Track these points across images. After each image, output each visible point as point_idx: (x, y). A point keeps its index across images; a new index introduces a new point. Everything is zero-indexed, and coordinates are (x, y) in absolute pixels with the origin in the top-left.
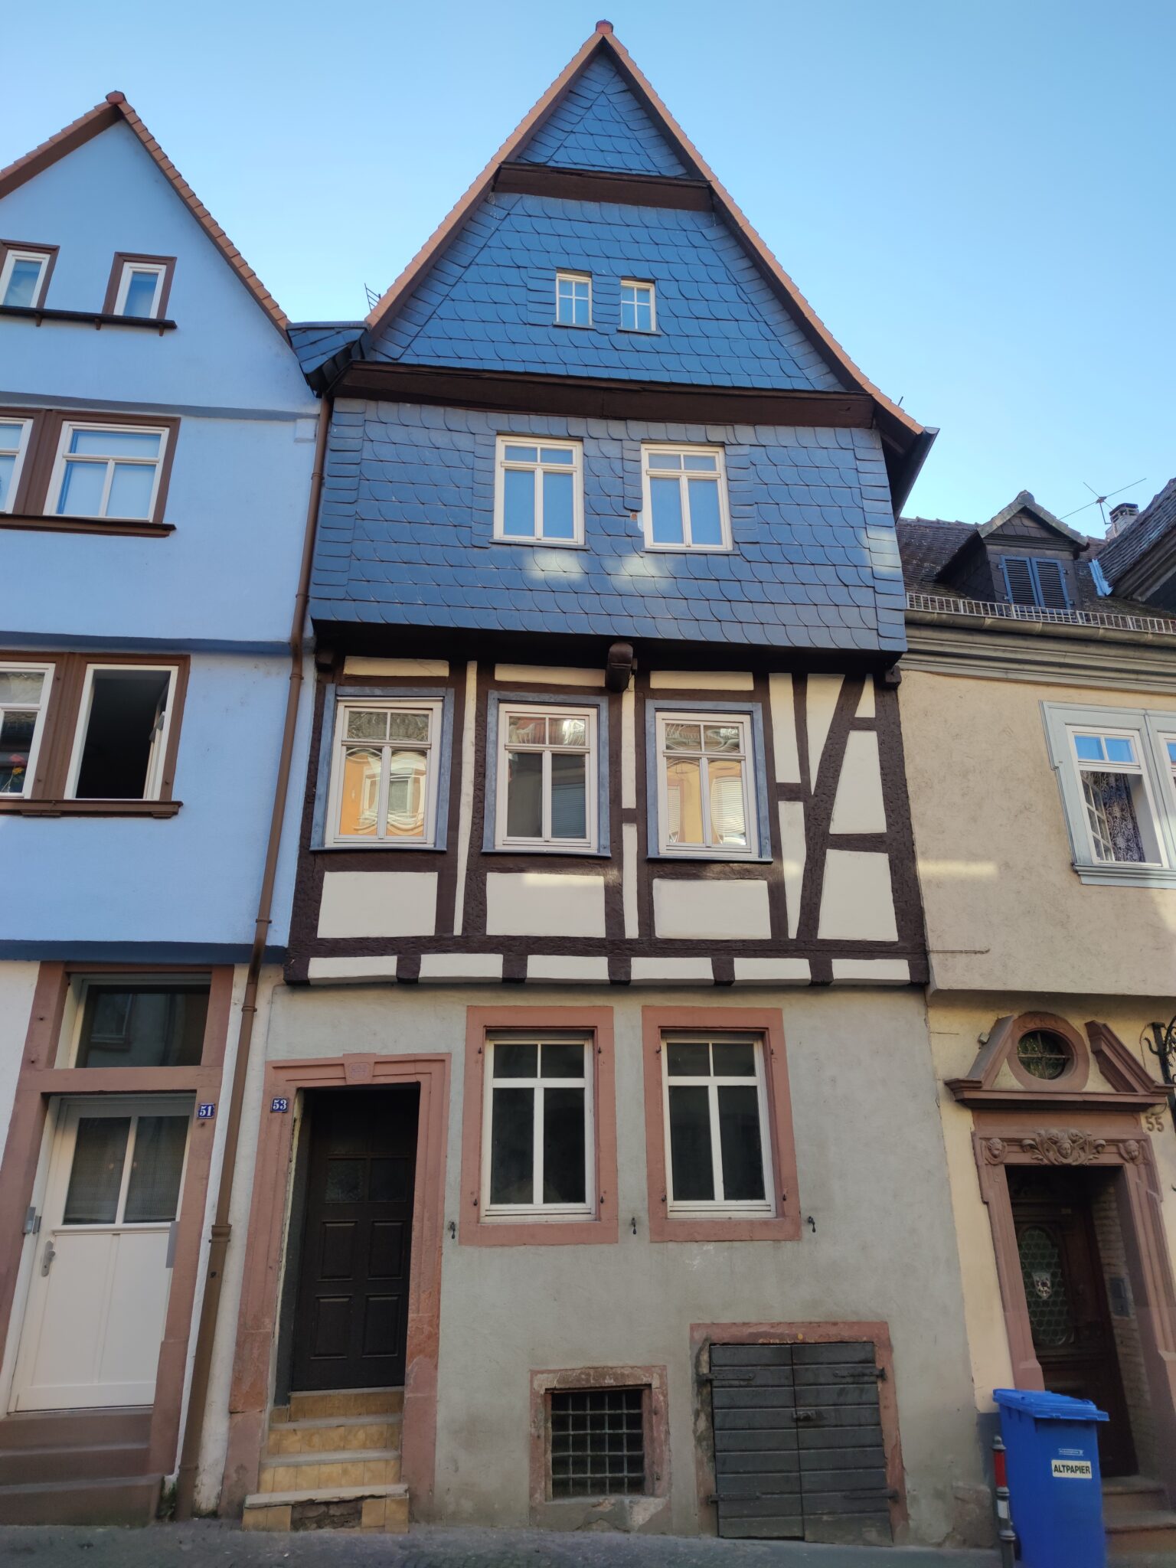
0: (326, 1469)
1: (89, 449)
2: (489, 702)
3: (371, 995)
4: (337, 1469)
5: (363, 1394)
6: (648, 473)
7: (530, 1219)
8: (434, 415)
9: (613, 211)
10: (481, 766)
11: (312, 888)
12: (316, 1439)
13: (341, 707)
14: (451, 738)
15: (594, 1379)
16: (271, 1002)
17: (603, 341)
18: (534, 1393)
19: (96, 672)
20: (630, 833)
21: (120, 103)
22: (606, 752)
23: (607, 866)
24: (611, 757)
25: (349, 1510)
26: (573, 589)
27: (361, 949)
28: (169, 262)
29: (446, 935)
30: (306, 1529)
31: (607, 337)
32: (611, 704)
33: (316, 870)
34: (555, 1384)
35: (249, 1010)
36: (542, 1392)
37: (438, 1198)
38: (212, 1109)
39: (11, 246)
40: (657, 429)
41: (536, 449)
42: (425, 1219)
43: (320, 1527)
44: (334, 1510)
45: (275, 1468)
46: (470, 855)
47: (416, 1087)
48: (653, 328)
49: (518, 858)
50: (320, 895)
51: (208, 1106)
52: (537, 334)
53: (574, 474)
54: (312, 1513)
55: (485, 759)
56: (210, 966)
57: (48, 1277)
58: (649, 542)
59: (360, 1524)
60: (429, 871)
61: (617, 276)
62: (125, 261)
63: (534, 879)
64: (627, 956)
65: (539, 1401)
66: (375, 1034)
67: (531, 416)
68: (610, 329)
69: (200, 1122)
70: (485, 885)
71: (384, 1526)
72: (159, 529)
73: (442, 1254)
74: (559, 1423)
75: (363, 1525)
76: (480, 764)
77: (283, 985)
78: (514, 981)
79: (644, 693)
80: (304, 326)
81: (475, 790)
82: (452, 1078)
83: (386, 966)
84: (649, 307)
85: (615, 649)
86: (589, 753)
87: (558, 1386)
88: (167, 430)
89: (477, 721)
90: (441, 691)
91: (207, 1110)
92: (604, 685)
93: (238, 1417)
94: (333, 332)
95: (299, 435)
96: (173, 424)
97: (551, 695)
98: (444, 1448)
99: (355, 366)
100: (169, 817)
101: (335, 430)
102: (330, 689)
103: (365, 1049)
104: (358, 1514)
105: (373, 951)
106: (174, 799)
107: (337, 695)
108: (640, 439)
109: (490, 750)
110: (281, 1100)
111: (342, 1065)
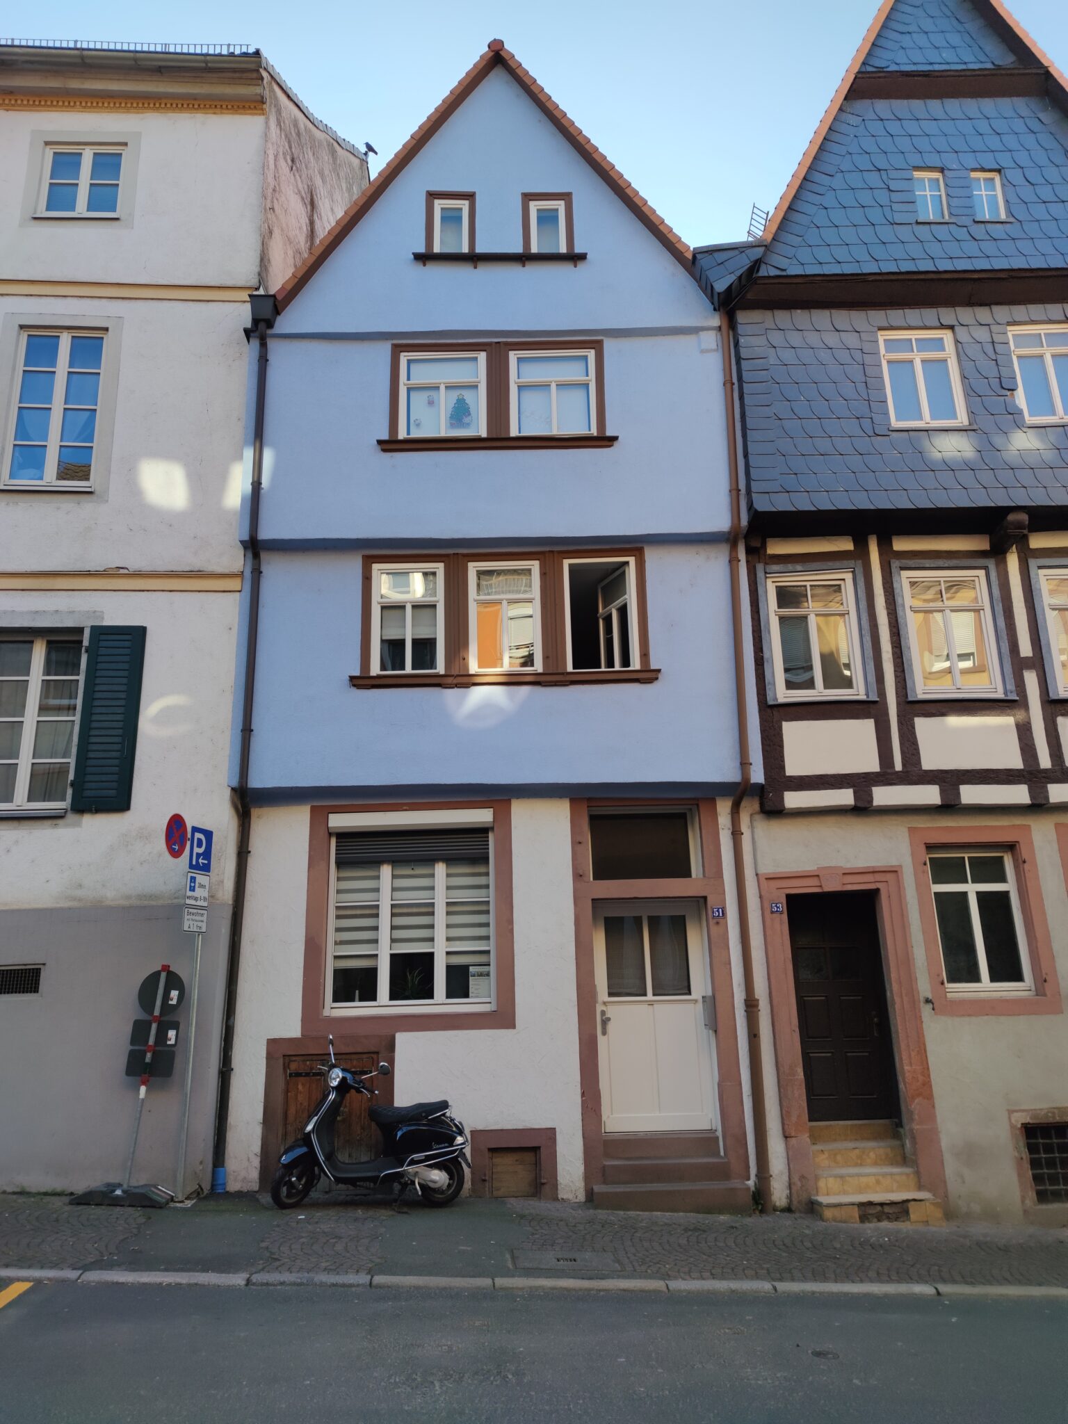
0: (864, 1180)
1: (534, 373)
2: (892, 570)
3: (831, 820)
4: (872, 1180)
5: (856, 1125)
6: (1015, 353)
7: (982, 995)
8: (821, 317)
9: (954, 106)
10: (894, 627)
11: (774, 735)
12: (839, 1157)
13: (769, 582)
14: (866, 603)
15: (1059, 1116)
16: (752, 827)
17: (961, 234)
18: (1012, 1127)
19: (571, 566)
20: (1031, 678)
21: (501, 50)
22: (999, 608)
23: (1015, 708)
24: (1005, 612)
25: (900, 1210)
26: (969, 467)
27: (823, 784)
28: (566, 197)
29: (889, 771)
30: (869, 1222)
31: (965, 229)
32: (997, 565)
33: (774, 720)
34: (1028, 1120)
35: (736, 834)
36: (1019, 1126)
37: (911, 980)
38: (723, 911)
39: (437, 196)
40: (1019, 311)
41: (911, 340)
42: (904, 995)
43: (879, 1221)
44: (887, 1209)
45: (826, 1178)
46: (898, 704)
47: (876, 892)
48: (1003, 216)
49: (938, 704)
50: (782, 741)
51: (719, 909)
52: (904, 233)
53: (949, 360)
54: (872, 1211)
55: (897, 620)
56: (698, 799)
57: (606, 1036)
58: (1029, 419)
59: (909, 1219)
60: (866, 718)
61: (967, 169)
62: (531, 200)
63: (954, 721)
64: (1043, 783)
65: (1018, 1132)
66: (838, 852)
67: (905, 310)
68: (966, 221)
69: (715, 921)
70: (914, 728)
71: (927, 1221)
72: (604, 441)
73: (922, 1022)
74: (1032, 1149)
75: (912, 1221)
76: (892, 625)
77: (758, 813)
78: (950, 806)
79: (1026, 555)
80: (710, 249)
81: (892, 648)
82: (906, 885)
83: (845, 797)
84: (996, 195)
85: (1011, 517)
86: (983, 609)
87: (1031, 1122)
88: (593, 352)
89: (884, 588)
90: (851, 563)
91: (718, 911)
92: (989, 548)
93: (793, 1141)
94: (736, 252)
95: (704, 346)
96: (597, 346)
97: (945, 561)
98: (951, 1167)
99: (759, 282)
100: (652, 682)
101: (743, 341)
102: (760, 568)
103: (833, 864)
104: (907, 1212)
105: (832, 785)
106: (653, 667)
107: (766, 573)
108: (1005, 322)
109: (900, 613)
110: (777, 904)
111: (818, 876)
